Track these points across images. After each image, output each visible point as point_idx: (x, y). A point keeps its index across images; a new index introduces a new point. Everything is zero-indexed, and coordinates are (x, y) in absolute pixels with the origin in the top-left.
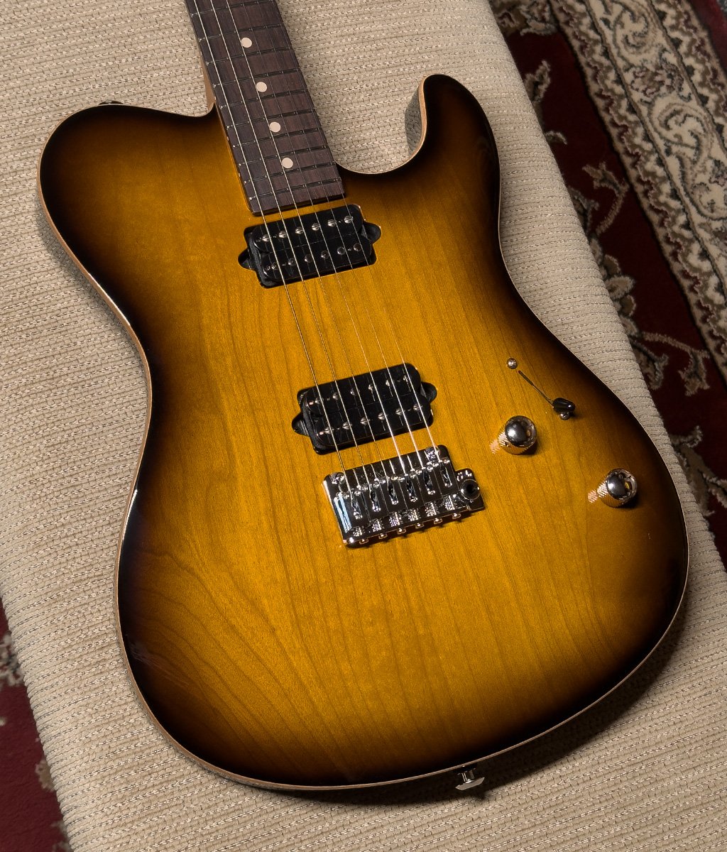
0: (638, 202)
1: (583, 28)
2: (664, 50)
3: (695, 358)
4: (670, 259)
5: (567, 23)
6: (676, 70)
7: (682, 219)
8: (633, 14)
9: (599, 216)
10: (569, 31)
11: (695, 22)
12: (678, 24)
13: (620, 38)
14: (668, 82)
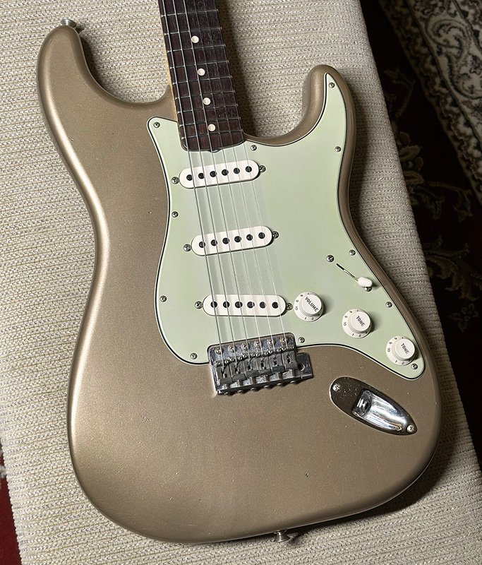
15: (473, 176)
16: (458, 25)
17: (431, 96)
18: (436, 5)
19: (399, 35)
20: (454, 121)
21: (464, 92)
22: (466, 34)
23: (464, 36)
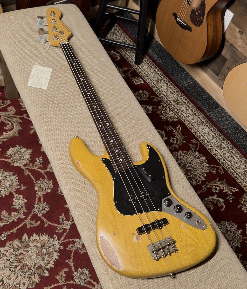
0: (202, 144)
1: (183, 118)
2: (198, 119)
3: (220, 168)
4: (210, 152)
5: (181, 118)
6: (201, 122)
7: (210, 145)
8: (191, 114)
9: (196, 148)
10: (181, 119)
11: (201, 114)
12: (199, 115)
13: (190, 119)
14: (200, 124)
15: (221, 163)
16: (206, 128)
17: (204, 145)
18: (199, 124)
19: (192, 132)
21: (213, 143)
22: (209, 130)
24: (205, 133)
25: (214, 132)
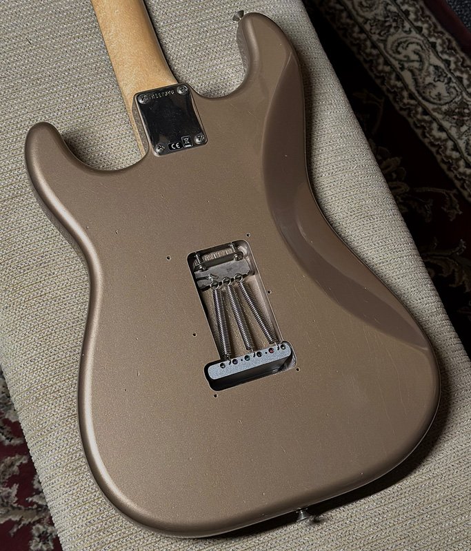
0: (392, 107)
2: (388, 4)
3: (450, 197)
4: (421, 137)
6: (397, 15)
7: (420, 109)
14: (394, 24)
16: (414, 40)
18: (390, 26)
20: (428, 129)
21: (432, 100)
22: (424, 47)
23: (422, 49)
24: (406, 59)
25: (442, 52)
